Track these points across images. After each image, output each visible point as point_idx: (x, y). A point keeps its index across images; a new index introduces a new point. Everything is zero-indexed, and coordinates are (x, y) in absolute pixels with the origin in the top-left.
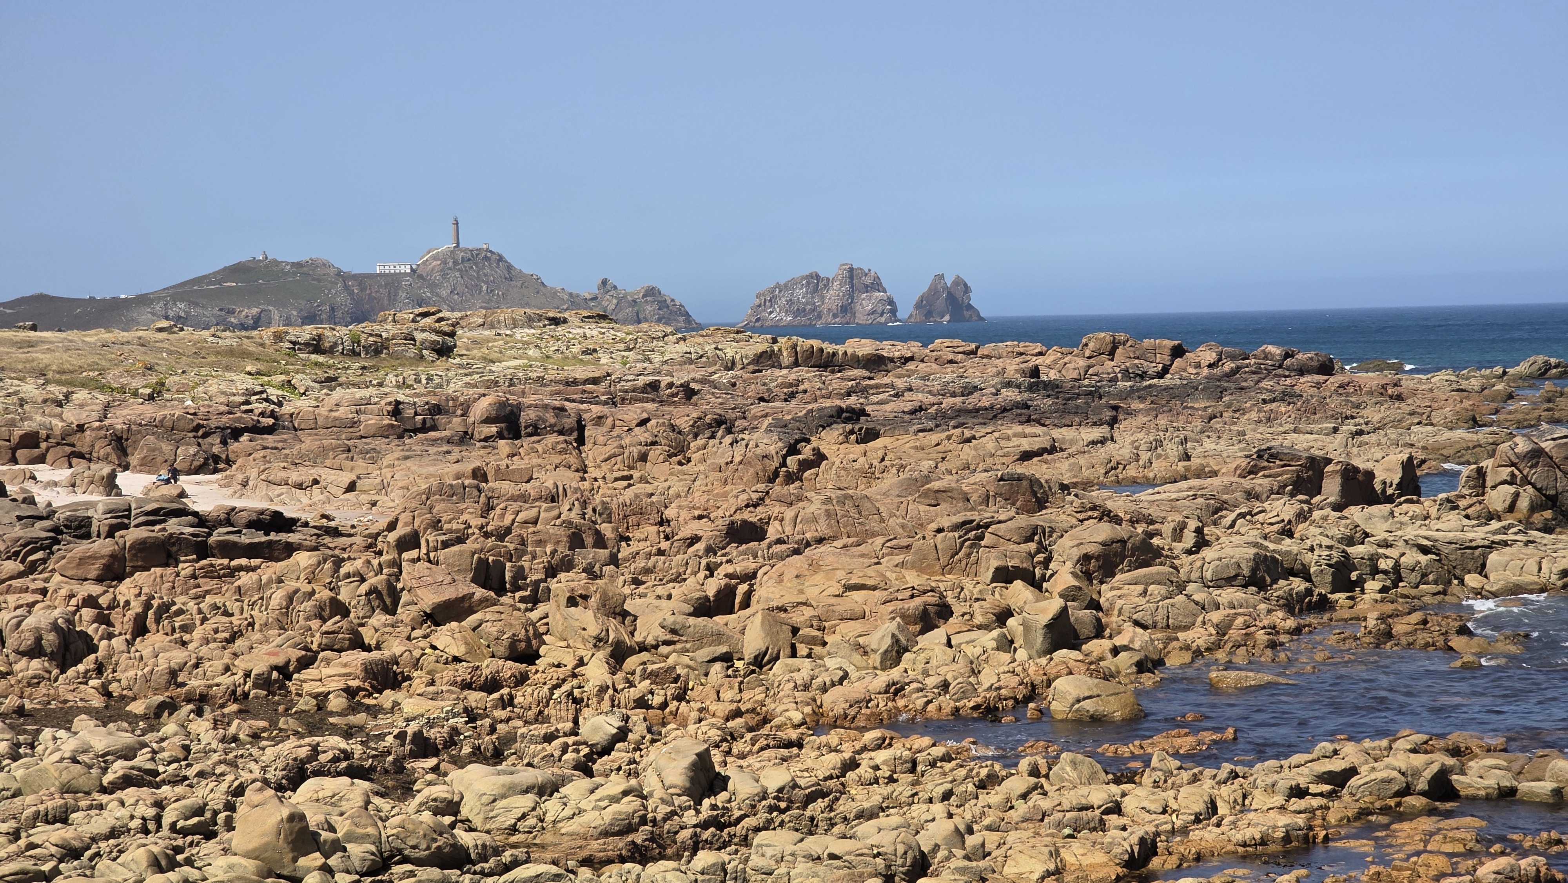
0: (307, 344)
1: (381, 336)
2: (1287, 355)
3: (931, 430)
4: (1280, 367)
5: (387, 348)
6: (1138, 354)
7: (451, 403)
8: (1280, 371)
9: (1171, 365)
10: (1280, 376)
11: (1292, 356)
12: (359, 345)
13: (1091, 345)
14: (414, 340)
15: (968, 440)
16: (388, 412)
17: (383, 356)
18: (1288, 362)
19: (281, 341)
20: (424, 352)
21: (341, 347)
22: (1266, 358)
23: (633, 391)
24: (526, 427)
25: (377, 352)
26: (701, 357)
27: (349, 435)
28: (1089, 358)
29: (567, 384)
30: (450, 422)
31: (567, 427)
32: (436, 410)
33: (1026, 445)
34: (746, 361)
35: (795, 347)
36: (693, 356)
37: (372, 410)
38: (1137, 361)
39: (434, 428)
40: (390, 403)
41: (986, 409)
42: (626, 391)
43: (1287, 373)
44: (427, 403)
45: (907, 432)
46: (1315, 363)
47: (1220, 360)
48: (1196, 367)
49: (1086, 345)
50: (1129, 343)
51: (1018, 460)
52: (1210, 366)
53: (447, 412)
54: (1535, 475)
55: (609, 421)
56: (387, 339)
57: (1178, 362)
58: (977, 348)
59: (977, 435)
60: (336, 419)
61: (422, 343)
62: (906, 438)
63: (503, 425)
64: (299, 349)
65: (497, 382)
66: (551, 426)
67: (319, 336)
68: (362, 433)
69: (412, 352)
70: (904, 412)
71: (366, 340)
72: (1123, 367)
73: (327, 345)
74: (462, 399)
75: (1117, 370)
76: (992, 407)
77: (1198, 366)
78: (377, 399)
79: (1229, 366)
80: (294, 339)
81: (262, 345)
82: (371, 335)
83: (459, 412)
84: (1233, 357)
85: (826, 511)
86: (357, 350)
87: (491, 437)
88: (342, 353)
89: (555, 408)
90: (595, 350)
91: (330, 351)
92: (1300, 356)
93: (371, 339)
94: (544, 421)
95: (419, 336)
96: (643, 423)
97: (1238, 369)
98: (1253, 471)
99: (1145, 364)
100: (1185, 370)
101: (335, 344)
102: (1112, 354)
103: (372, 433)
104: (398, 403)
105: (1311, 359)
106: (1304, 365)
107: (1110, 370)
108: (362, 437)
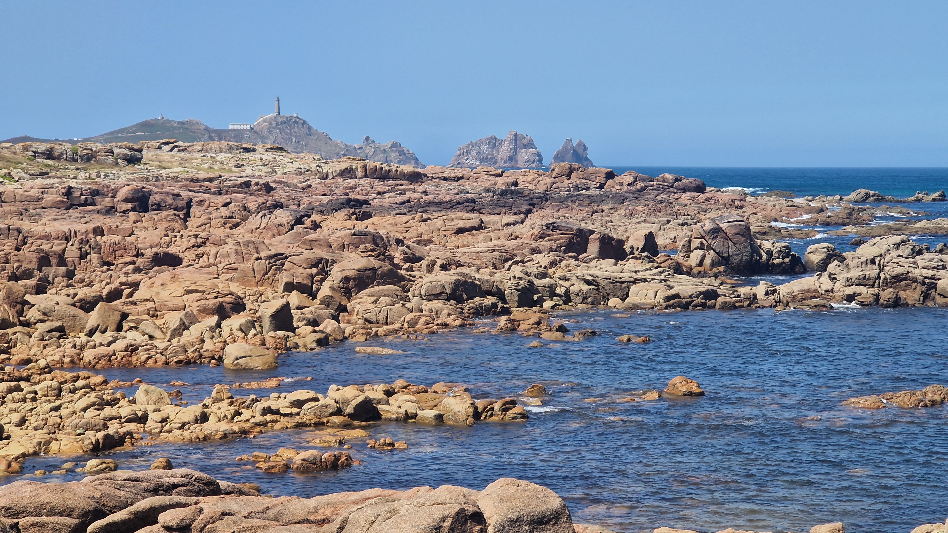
0: (43, 153)
1: (92, 150)
2: (677, 180)
3: (405, 214)
4: (672, 187)
5: (95, 157)
6: (584, 177)
7: (105, 189)
8: (671, 189)
9: (605, 184)
10: (671, 192)
11: (680, 180)
12: (77, 155)
13: (556, 170)
14: (113, 153)
15: (425, 221)
16: (63, 193)
17: (92, 162)
18: (676, 184)
19: (27, 151)
20: (119, 161)
21: (65, 156)
22: (664, 181)
23: (233, 187)
24: (152, 205)
25: (89, 160)
26: (308, 171)
27: (35, 206)
28: (555, 178)
29: (192, 181)
30: (103, 201)
31: (180, 206)
32: (96, 193)
33: (462, 224)
34: (334, 174)
35: (365, 166)
36: (303, 170)
37: (52, 192)
38: (584, 181)
39: (93, 204)
40: (64, 188)
41: (447, 202)
42: (229, 187)
43: (676, 191)
44: (90, 189)
45: (389, 215)
46: (693, 185)
47: (634, 182)
48: (620, 185)
49: (554, 170)
50: (580, 170)
51: (454, 233)
52: (629, 185)
53: (103, 195)
54: (716, 244)
55: (206, 204)
56: (95, 152)
57: (610, 182)
58: (503, 172)
59: (432, 217)
60: (27, 196)
61: (118, 155)
62: (387, 218)
63: (136, 203)
64: (38, 156)
65: (148, 178)
66: (169, 205)
67: (51, 148)
68: (43, 205)
69: (111, 160)
70: (396, 203)
71: (81, 152)
72: (575, 184)
73: (57, 154)
74: (113, 187)
75: (571, 185)
76: (450, 202)
77: (622, 184)
78: (57, 185)
79: (640, 185)
80: (35, 150)
81: (15, 153)
82: (85, 149)
83: (110, 195)
84: (643, 180)
85: (236, 250)
86: (76, 158)
87: (128, 210)
88: (66, 160)
89: (173, 195)
90: (243, 165)
91: (59, 158)
92: (684, 181)
93: (85, 151)
94: (165, 202)
95: (116, 151)
96: (226, 205)
97: (645, 188)
98: (542, 237)
99: (589, 182)
100: (613, 187)
101: (62, 154)
102: (569, 176)
103: (49, 205)
104: (70, 188)
105: (691, 182)
106: (686, 186)
107: (566, 186)
108: (43, 208)
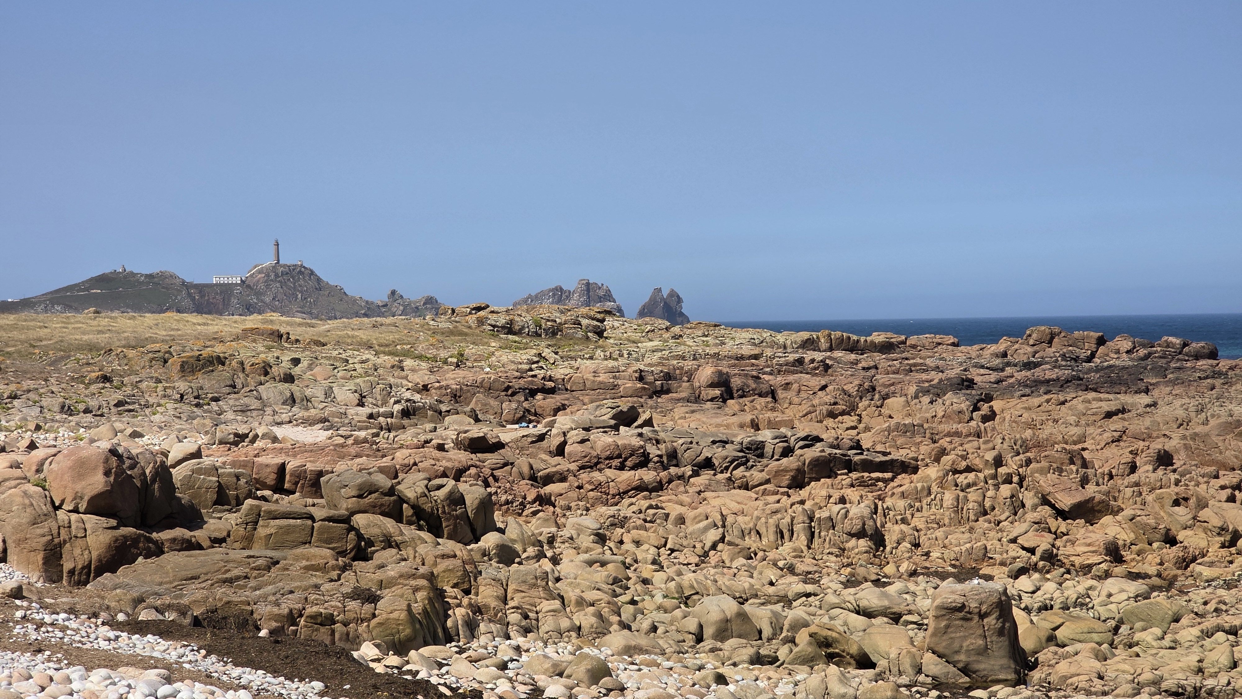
0: (503, 327)
1: (555, 321)
2: (1185, 345)
4: (1180, 353)
5: (561, 331)
6: (1070, 343)
7: (678, 372)
8: (1180, 356)
9: (1096, 351)
10: (1182, 360)
11: (1187, 345)
12: (540, 328)
13: (1034, 336)
14: (580, 324)
16: (636, 378)
17: (558, 337)
18: (1186, 349)
19: (483, 325)
21: (527, 330)
22: (1168, 346)
24: (738, 391)
25: (554, 334)
27: (612, 395)
28: (1033, 345)
29: (737, 359)
30: (680, 386)
31: (764, 391)
32: (668, 377)
34: (795, 346)
35: (830, 335)
38: (1071, 348)
39: (668, 392)
40: (636, 371)
42: (781, 365)
43: (1187, 358)
44: (662, 371)
46: (1206, 351)
47: (1134, 347)
48: (1116, 353)
49: (1030, 335)
50: (1063, 334)
52: (1128, 352)
53: (675, 379)
55: (795, 386)
56: (560, 323)
57: (1102, 349)
60: (600, 383)
61: (587, 327)
63: (723, 389)
64: (498, 331)
65: (684, 357)
66: (753, 390)
67: (511, 321)
68: (622, 394)
69: (580, 334)
71: (546, 324)
72: (1061, 352)
73: (517, 328)
74: (686, 368)
75: (1058, 355)
77: (1118, 352)
78: (624, 368)
79: (1142, 352)
80: (494, 323)
81: (470, 327)
82: (548, 320)
83: (686, 379)
84: (1144, 346)
86: (539, 332)
87: (716, 398)
88: (528, 334)
89: (753, 377)
91: (518, 333)
92: (1194, 345)
93: (549, 323)
94: (748, 386)
95: (585, 322)
96: (823, 388)
97: (1150, 354)
99: (1078, 350)
100: (1107, 355)
101: (523, 328)
102: (1050, 342)
103: (630, 393)
104: (641, 371)
105: (1203, 347)
106: (1198, 352)
107: (1052, 355)
108: (622, 397)
